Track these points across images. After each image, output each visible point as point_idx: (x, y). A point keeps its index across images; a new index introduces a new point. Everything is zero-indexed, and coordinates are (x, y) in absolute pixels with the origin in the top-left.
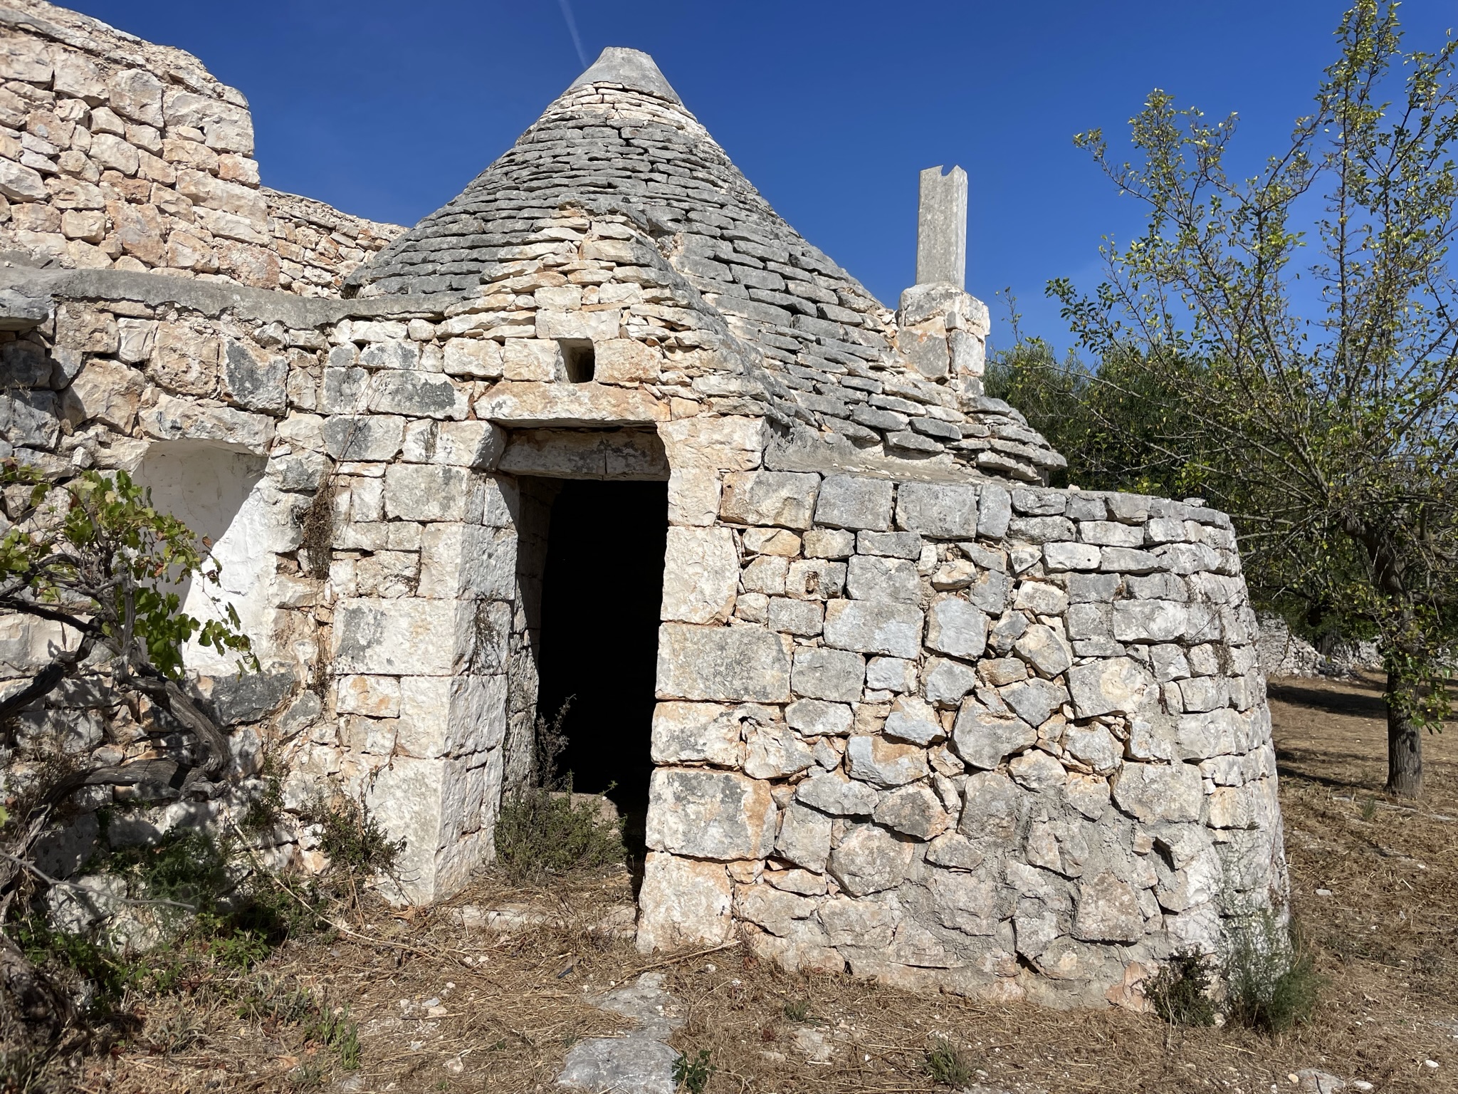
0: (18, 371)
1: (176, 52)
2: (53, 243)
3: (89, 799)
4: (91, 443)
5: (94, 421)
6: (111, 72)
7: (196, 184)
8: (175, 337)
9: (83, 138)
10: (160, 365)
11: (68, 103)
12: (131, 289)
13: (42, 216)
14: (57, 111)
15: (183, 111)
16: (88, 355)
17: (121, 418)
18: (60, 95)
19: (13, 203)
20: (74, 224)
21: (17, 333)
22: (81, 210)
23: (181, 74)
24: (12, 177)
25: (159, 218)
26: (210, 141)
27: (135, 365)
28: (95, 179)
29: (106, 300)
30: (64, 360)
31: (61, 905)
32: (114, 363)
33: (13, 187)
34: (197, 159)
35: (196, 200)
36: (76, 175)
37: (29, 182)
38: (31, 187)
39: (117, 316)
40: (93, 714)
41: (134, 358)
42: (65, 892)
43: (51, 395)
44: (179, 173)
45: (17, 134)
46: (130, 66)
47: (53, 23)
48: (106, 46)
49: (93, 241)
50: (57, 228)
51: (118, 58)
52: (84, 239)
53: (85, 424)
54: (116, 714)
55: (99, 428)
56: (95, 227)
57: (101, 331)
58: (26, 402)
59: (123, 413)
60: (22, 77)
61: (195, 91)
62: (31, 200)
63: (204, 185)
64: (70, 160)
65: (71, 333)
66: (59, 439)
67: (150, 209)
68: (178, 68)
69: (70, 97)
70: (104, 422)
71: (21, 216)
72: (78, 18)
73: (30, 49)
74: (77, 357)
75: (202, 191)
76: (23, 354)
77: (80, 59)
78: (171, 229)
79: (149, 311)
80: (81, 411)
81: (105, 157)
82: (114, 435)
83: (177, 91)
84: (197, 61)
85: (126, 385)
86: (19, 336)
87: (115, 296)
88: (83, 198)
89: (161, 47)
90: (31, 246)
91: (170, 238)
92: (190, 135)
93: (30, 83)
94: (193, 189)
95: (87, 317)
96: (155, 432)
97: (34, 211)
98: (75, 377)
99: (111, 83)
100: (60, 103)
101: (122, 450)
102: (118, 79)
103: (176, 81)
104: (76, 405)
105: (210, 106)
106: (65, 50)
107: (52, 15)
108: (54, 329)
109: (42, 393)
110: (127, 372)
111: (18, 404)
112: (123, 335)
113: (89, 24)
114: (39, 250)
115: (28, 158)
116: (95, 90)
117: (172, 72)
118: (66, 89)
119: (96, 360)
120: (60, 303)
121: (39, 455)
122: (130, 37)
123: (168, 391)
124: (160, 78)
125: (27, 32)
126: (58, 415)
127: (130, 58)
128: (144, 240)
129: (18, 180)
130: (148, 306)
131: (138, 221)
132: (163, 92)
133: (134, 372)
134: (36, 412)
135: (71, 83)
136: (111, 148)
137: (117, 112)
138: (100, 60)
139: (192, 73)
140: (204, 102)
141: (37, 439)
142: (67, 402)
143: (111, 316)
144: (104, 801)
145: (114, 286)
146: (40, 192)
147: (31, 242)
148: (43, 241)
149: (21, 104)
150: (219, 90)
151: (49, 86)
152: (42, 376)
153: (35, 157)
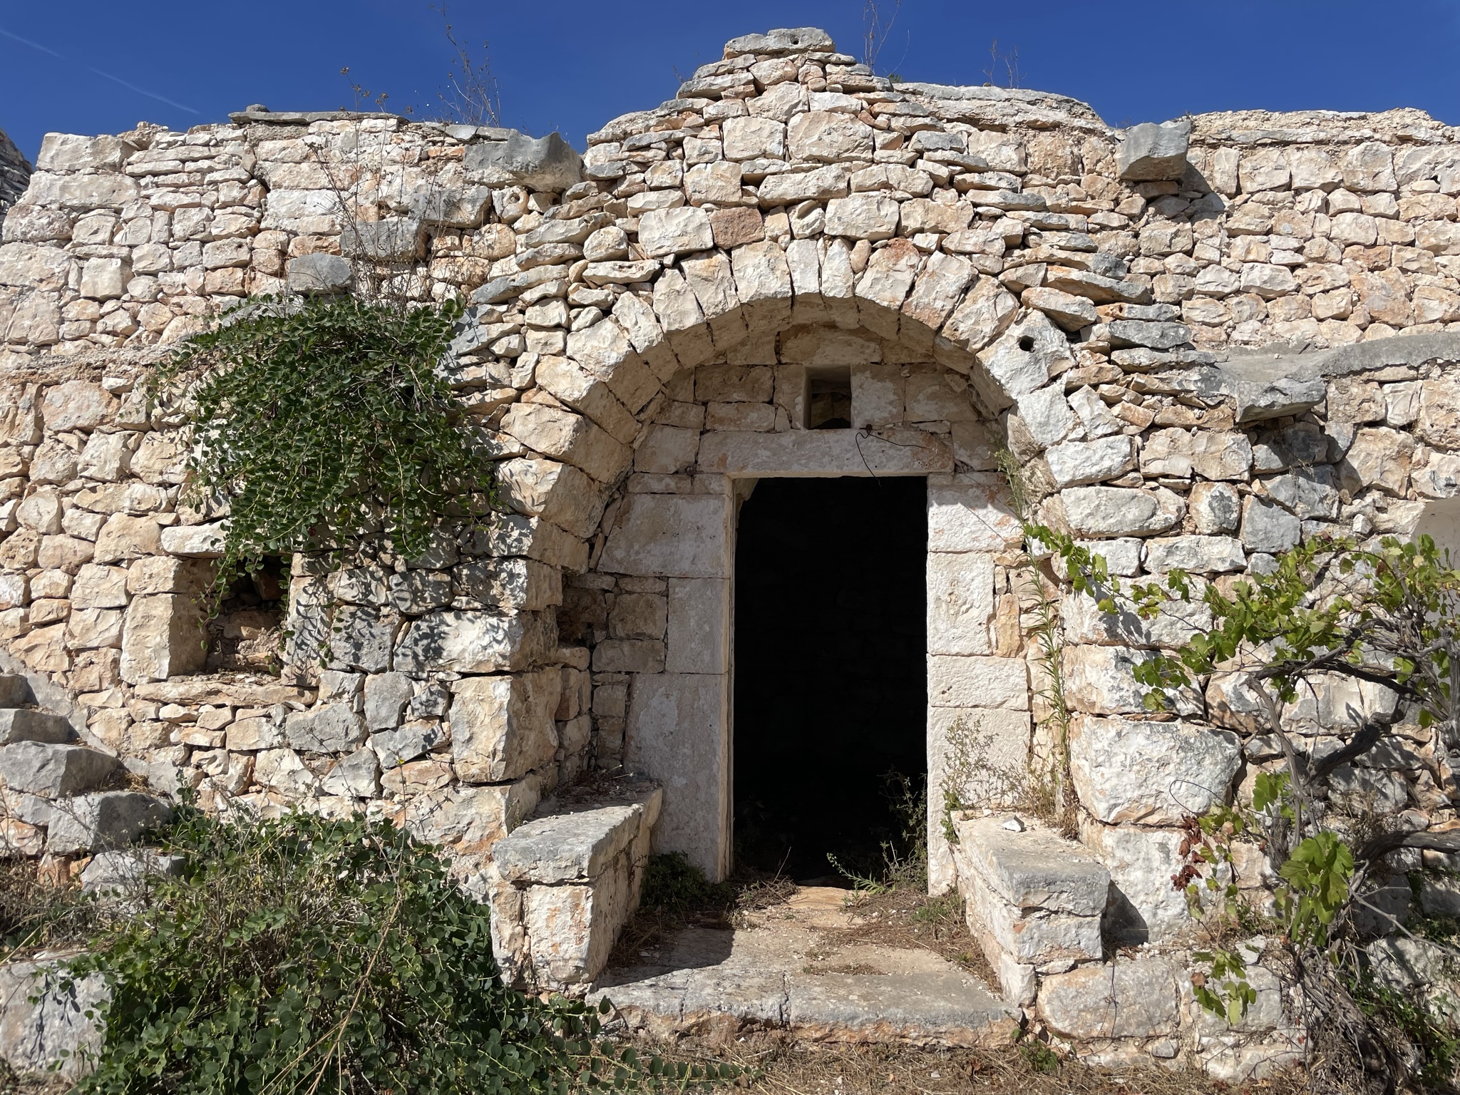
0: (1299, 450)
1: (1401, 113)
2: (1307, 328)
3: (1399, 861)
4: (1369, 510)
5: (1369, 488)
6: (1341, 154)
7: (1435, 236)
8: (1441, 394)
9: (1324, 224)
10: (1428, 424)
11: (1307, 195)
12: (1393, 355)
13: (1294, 306)
14: (1299, 207)
15: (1415, 167)
16: (1358, 426)
17: (1395, 482)
18: (1298, 192)
19: (1268, 300)
20: (1323, 306)
21: (1294, 416)
22: (1328, 291)
23: (1409, 132)
24: (1266, 278)
25: (1403, 280)
26: (1445, 188)
27: (1403, 428)
28: (1338, 259)
29: (1370, 370)
30: (1338, 434)
31: (1380, 962)
32: (1383, 430)
33: (1267, 287)
34: (1434, 209)
35: (1437, 250)
36: (1320, 260)
37: (1280, 278)
38: (1283, 282)
39: (1382, 383)
40: (1395, 775)
41: (1402, 421)
42: (1384, 951)
43: (1329, 468)
44: (1417, 228)
45: (1265, 238)
46: (1358, 142)
47: (1285, 129)
48: (1334, 132)
49: (1342, 317)
50: (1307, 313)
51: (1346, 138)
52: (1333, 317)
53: (1361, 492)
54: (1418, 778)
55: (1376, 495)
56: (1343, 304)
57: (1368, 400)
58: (1309, 477)
59: (1396, 477)
60: (1264, 187)
61: (1424, 143)
62: (1283, 294)
63: (1444, 233)
64: (1313, 249)
65: (1341, 408)
66: (1339, 509)
67: (1392, 272)
68: (1405, 126)
69: (1307, 189)
70: (1379, 488)
71: (1277, 311)
72: (1305, 116)
73: (1267, 159)
74: (1348, 429)
75: (1442, 240)
76: (1302, 434)
77: (1312, 153)
78: (1416, 286)
79: (1413, 373)
80: (1358, 480)
81: (1346, 235)
82: (1389, 500)
83: (1407, 149)
84: (1421, 113)
85: (1396, 449)
86: (1296, 418)
87: (1378, 365)
88: (1329, 279)
89: (1386, 113)
90: (1288, 336)
91: (1415, 296)
92: (1425, 188)
93: (1271, 189)
94: (1433, 241)
95: (1354, 390)
96: (1429, 491)
97: (1287, 303)
98: (1349, 448)
99: (1342, 164)
100: (1298, 199)
101: (1399, 513)
102: (1349, 158)
103: (1404, 140)
104: (1353, 475)
105: (1442, 152)
106: (1298, 149)
107: (1283, 122)
108: (1326, 407)
109: (1321, 468)
110: (1397, 436)
111: (1301, 480)
112: (1389, 400)
113: (1317, 117)
114: (1295, 337)
115: (1279, 257)
116: (1330, 176)
117: (1399, 133)
118: (1304, 184)
119: (1366, 430)
120: (1328, 382)
121: (1323, 526)
122: (1355, 115)
123: (1439, 449)
124: (1388, 143)
125: (1264, 145)
126: (1337, 487)
127: (1358, 135)
128: (1390, 304)
129: (1272, 279)
130: (1411, 368)
131: (1383, 287)
132: (1393, 155)
133: (1403, 434)
134: (1317, 486)
135: (1307, 177)
136: (1349, 225)
137: (1352, 190)
138: (1331, 147)
139: (1420, 126)
140: (1434, 150)
141: (1321, 511)
142: (1344, 473)
143: (1376, 385)
144: (1414, 864)
145: (1377, 356)
146: (1291, 286)
147: (1288, 331)
148: (1297, 328)
149: (1265, 211)
150: (1448, 134)
151: (1288, 187)
152: (1319, 452)
153: (1283, 254)
